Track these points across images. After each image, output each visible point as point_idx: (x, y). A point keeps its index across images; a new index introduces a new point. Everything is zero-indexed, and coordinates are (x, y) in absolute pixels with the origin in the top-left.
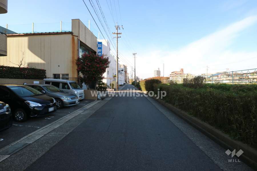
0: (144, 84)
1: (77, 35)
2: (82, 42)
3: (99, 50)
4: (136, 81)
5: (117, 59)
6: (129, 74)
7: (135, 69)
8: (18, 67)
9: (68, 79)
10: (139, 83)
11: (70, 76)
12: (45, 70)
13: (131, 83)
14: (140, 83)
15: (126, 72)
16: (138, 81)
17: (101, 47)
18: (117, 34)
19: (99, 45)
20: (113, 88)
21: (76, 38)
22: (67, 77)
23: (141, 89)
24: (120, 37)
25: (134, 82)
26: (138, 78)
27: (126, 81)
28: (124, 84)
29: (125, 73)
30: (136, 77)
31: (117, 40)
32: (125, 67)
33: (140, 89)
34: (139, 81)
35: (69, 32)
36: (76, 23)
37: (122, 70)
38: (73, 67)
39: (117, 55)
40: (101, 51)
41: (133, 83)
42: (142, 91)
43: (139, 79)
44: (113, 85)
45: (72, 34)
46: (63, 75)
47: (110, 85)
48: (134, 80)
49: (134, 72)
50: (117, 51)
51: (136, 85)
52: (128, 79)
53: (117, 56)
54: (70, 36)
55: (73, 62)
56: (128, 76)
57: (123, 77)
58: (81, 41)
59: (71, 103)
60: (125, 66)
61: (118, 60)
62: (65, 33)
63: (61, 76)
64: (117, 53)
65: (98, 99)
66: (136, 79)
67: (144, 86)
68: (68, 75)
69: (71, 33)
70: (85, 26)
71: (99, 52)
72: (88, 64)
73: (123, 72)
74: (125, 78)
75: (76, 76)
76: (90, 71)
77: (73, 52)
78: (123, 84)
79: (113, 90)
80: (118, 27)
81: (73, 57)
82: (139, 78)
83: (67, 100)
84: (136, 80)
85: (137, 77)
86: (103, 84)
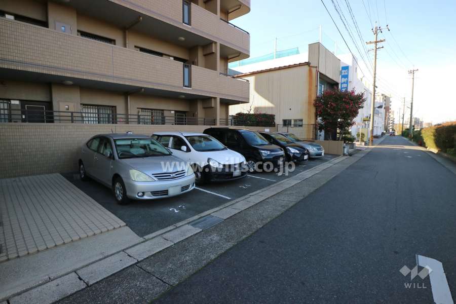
0: (432, 134)
1: (315, 66)
2: (322, 74)
3: (344, 80)
4: (414, 129)
5: (373, 89)
6: (395, 113)
7: (412, 104)
8: (248, 113)
9: (302, 126)
10: (419, 133)
11: (304, 122)
12: (275, 115)
13: (400, 133)
14: (423, 132)
15: (387, 109)
16: (417, 129)
17: (346, 74)
18: (376, 42)
19: (343, 71)
20: (362, 141)
21: (314, 70)
22: (300, 123)
23: (425, 143)
24: (383, 47)
25: (407, 129)
26: (417, 122)
27: (386, 129)
28: (383, 134)
29: (386, 112)
30: (413, 120)
31: (374, 54)
32: (386, 99)
33: (422, 144)
34: (421, 129)
35: (305, 63)
36: (315, 48)
37: (380, 107)
38: (308, 110)
39: (375, 82)
40: (347, 81)
41: (406, 133)
42: (426, 148)
43: (422, 122)
44: (363, 134)
45: (309, 66)
46: (295, 121)
47: (358, 135)
48: (408, 126)
49: (410, 110)
50: (375, 74)
51: (413, 135)
52: (391, 125)
53: (374, 84)
54: (307, 68)
55: (309, 103)
56: (392, 116)
57: (380, 120)
58: (320, 73)
59: (317, 155)
60: (385, 97)
61: (375, 91)
62: (300, 65)
63: (293, 122)
64: (375, 77)
65: (344, 155)
66: (413, 124)
67: (433, 137)
68: (301, 120)
69: (308, 64)
70: (326, 49)
71: (344, 83)
72: (332, 105)
73: (382, 110)
74: (385, 122)
75: (313, 122)
76: (335, 114)
77: (310, 90)
78: (379, 133)
79: (363, 143)
80: (378, 28)
81: (310, 96)
82: (421, 120)
83: (314, 150)
84: (414, 126)
85: (416, 118)
86: (349, 133)
